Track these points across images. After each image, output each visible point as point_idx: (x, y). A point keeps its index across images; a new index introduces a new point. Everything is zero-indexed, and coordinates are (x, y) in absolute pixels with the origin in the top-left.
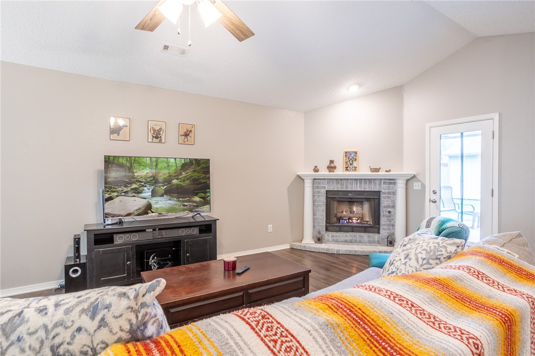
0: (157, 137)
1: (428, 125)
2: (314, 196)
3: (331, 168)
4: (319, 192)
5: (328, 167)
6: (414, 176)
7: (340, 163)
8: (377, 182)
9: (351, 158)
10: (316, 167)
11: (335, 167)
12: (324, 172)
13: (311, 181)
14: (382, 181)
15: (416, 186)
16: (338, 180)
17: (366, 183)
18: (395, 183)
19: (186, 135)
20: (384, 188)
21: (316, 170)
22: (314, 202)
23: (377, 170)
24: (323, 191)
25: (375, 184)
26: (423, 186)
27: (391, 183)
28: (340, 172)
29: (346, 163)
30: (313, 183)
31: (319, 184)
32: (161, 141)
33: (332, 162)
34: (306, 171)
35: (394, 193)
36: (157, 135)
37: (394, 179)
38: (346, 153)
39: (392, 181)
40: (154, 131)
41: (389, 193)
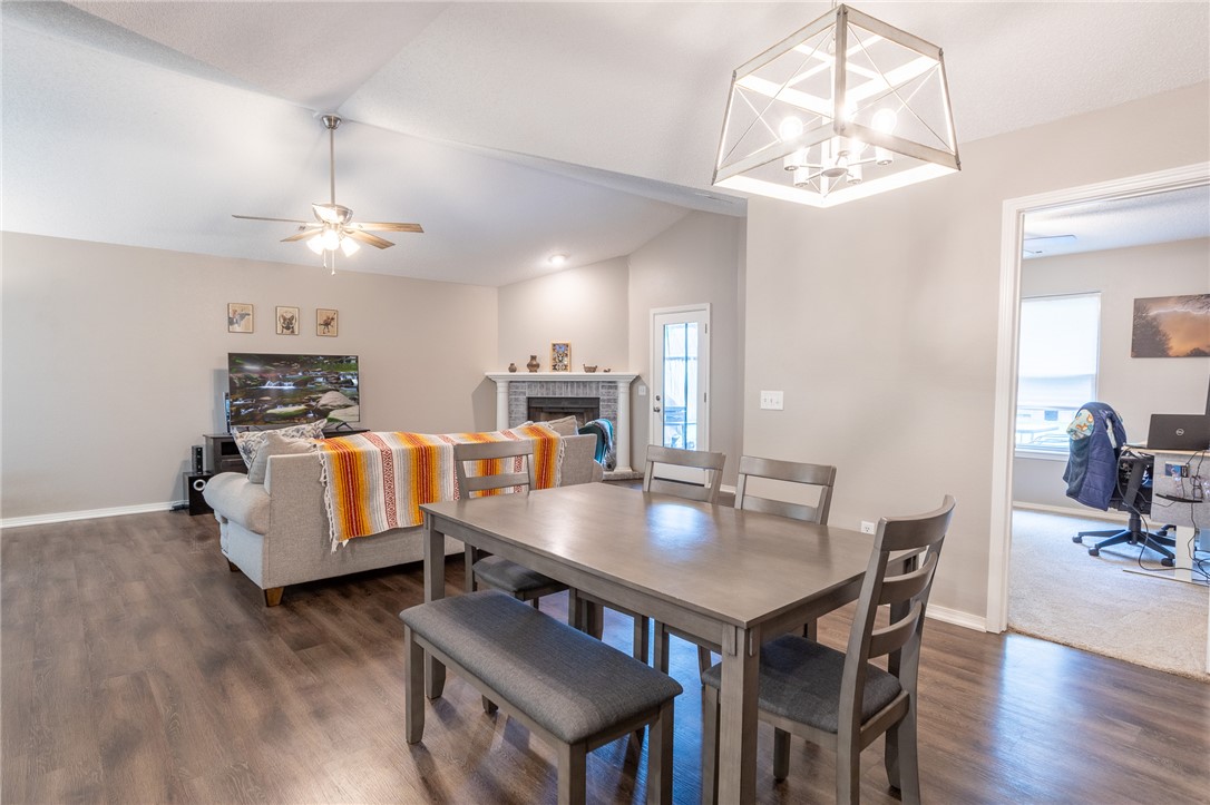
0: (288, 328)
1: (652, 311)
2: (510, 405)
3: (533, 366)
4: (516, 400)
5: (528, 366)
6: (638, 378)
7: (546, 360)
8: (594, 386)
9: (561, 352)
10: (512, 365)
11: (538, 366)
12: (523, 372)
13: (506, 385)
14: (600, 385)
15: (641, 390)
16: (543, 383)
17: (579, 387)
18: (616, 387)
19: (327, 324)
20: (602, 394)
21: (512, 369)
22: (510, 413)
23: (594, 369)
24: (523, 398)
25: (591, 388)
26: (648, 390)
27: (610, 387)
28: (545, 372)
29: (554, 359)
30: (509, 387)
31: (517, 388)
32: (293, 332)
33: (533, 358)
34: (499, 371)
35: (615, 401)
36: (288, 325)
37: (614, 382)
38: (554, 345)
39: (612, 385)
40: (285, 319)
41: (609, 400)
